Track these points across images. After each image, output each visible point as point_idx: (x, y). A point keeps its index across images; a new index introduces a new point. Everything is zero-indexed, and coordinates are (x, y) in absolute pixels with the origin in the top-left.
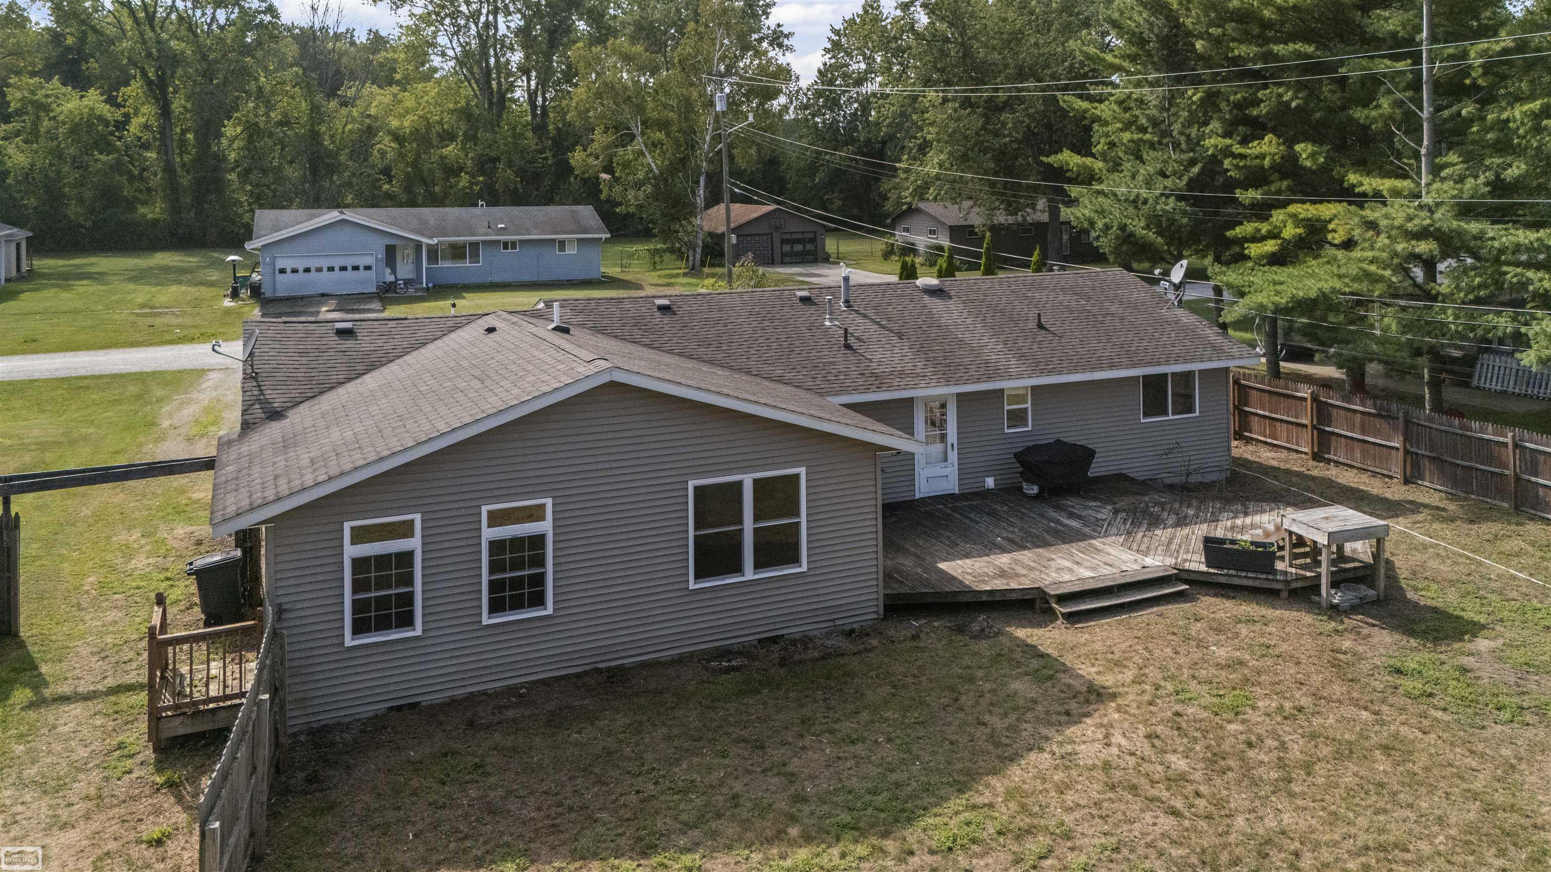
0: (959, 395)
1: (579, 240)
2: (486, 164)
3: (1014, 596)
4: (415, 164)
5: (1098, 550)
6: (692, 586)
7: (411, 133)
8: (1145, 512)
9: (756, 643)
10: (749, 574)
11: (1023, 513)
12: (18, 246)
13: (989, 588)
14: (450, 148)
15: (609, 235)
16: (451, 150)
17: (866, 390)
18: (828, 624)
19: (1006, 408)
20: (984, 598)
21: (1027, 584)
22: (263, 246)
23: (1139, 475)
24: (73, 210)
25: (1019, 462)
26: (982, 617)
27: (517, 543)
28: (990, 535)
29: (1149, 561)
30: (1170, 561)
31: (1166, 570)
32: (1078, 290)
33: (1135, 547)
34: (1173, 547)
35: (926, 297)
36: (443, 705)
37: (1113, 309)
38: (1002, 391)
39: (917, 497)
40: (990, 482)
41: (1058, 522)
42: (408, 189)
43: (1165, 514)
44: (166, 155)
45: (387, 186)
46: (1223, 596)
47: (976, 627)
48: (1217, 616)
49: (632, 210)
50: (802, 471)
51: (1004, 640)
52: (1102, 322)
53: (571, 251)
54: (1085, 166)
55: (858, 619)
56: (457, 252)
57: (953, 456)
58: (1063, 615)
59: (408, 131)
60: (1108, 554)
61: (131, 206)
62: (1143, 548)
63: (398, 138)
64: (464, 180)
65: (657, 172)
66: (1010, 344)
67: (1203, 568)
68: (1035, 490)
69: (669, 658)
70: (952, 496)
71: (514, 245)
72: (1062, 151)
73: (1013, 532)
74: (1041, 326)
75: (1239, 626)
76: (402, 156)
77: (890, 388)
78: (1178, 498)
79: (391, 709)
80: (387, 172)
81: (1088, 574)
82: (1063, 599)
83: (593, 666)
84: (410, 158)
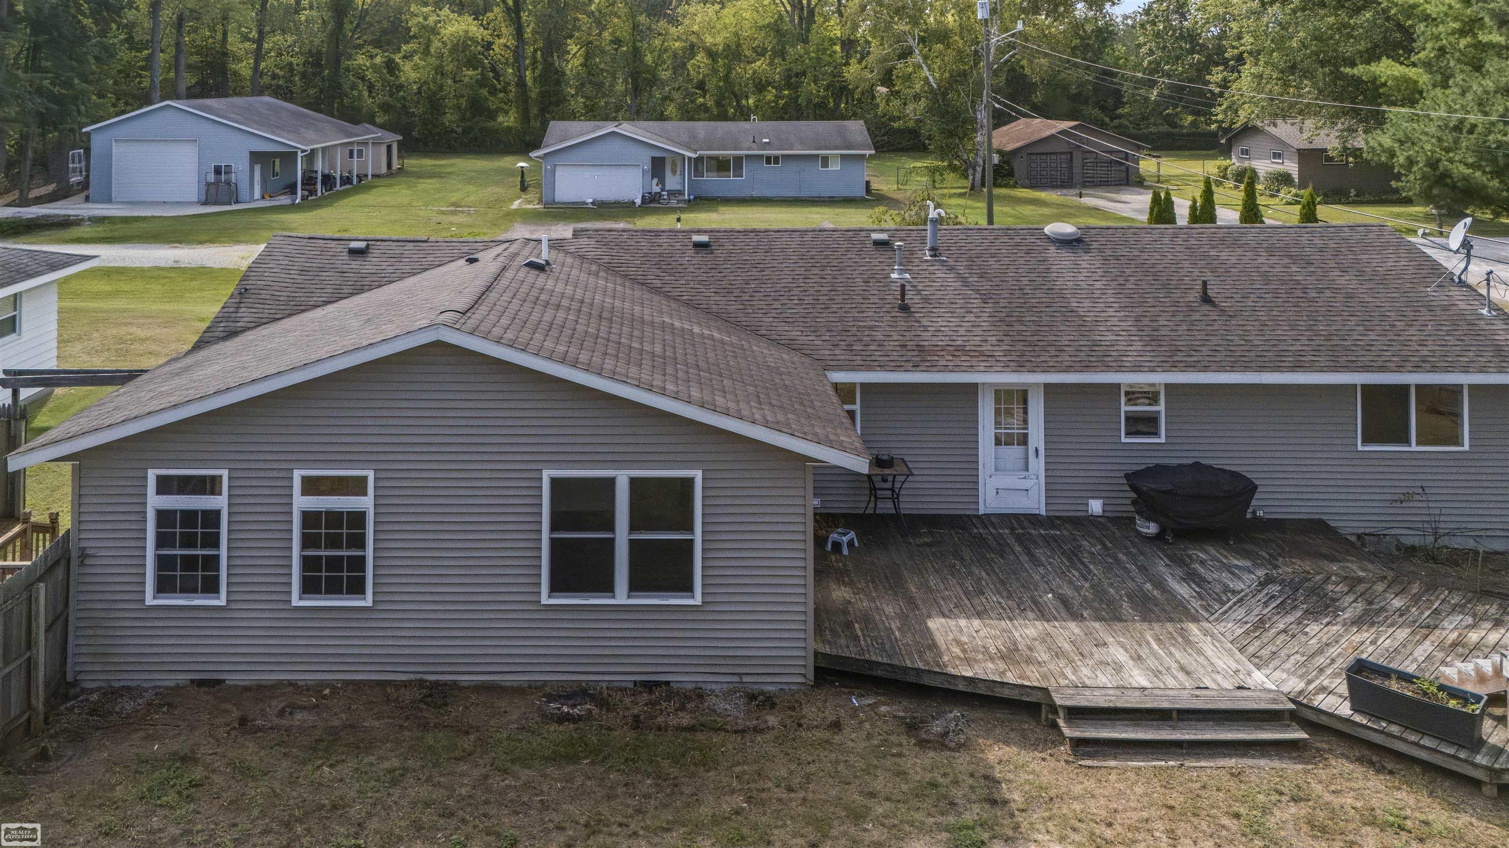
0: (1047, 386)
1: (843, 157)
2: (792, 80)
3: (1006, 693)
4: (726, 78)
5: (1188, 642)
6: (545, 600)
7: (724, 50)
8: (1317, 591)
9: (631, 685)
10: (621, 596)
11: (1117, 561)
12: (389, 148)
13: (969, 674)
14: (758, 63)
15: (873, 152)
16: (760, 65)
17: (898, 368)
18: (736, 679)
19: (1124, 408)
20: (961, 687)
21: (1033, 677)
22: (545, 154)
23: (1348, 526)
24: (450, 118)
25: (1130, 486)
26: (956, 713)
27: (334, 518)
28: (1042, 586)
29: (1258, 678)
30: (1294, 685)
31: (1274, 701)
32: (1294, 251)
33: (1251, 649)
34: (1320, 660)
35: (1053, 249)
36: (247, 689)
37: (1342, 281)
38: (1118, 386)
39: (982, 511)
40: (1096, 506)
41: (1161, 585)
42: (718, 104)
43: (1349, 599)
44: (519, 71)
45: (701, 100)
46: (1372, 764)
47: (937, 727)
48: (1336, 801)
49: (911, 124)
50: (698, 475)
51: (962, 760)
52: (1313, 300)
53: (835, 166)
54: (1406, 80)
55: (777, 679)
56: (722, 165)
57: (1038, 465)
58: (1071, 739)
59: (721, 48)
60: (1200, 652)
61: (492, 115)
62: (1265, 653)
63: (712, 55)
64: (770, 94)
65: (935, 86)
66: (1146, 321)
67: (1345, 710)
68: (1152, 529)
69: (515, 684)
70: (1033, 519)
71: (776, 159)
72: (1379, 59)
73: (1077, 589)
74: (1206, 299)
75: (1367, 829)
76: (715, 71)
77: (932, 367)
78: (1391, 575)
79: (192, 681)
80: (701, 85)
81: (1140, 679)
82: (1077, 714)
83: (419, 676)
84: (722, 72)
